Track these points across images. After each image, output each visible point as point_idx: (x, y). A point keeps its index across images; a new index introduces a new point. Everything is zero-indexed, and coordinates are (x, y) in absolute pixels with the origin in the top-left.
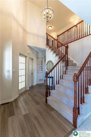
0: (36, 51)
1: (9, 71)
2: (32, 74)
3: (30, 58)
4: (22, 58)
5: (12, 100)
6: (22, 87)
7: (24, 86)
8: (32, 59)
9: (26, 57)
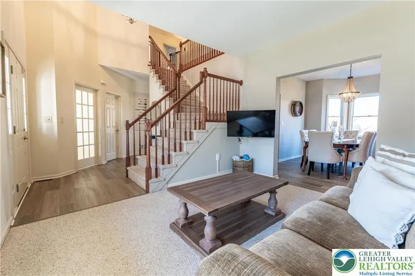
0: (128, 78)
1: (50, 120)
2: (117, 131)
3: (107, 93)
4: (85, 93)
5: (61, 175)
6: (87, 156)
7: (93, 155)
8: (117, 97)
9: (96, 91)
